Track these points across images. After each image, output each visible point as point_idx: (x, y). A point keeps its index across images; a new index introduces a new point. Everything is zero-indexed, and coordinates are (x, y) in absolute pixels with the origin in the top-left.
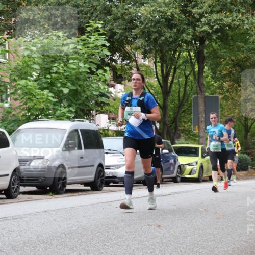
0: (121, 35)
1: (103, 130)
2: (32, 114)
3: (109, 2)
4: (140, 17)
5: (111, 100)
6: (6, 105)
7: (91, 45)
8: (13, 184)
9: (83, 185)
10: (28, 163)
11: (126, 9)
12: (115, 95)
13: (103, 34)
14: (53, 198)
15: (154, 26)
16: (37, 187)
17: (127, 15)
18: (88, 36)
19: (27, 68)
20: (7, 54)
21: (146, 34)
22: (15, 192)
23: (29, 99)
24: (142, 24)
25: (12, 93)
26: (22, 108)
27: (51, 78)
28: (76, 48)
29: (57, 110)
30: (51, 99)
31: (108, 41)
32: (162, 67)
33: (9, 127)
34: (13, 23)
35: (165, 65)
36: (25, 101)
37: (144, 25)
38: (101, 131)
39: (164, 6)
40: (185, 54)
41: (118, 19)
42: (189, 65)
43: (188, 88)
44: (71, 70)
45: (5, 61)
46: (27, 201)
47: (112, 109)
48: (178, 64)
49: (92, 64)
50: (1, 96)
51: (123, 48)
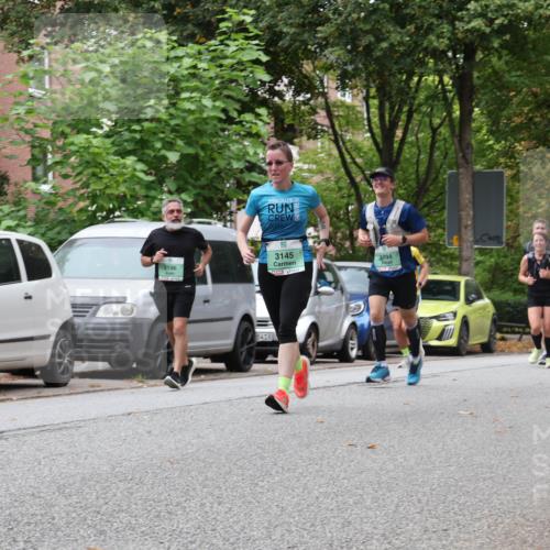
0: (293, 40)
2: (100, 209)
6: (45, 188)
7: (227, 62)
8: (60, 357)
9: (208, 360)
10: (91, 311)
13: (256, 37)
14: (145, 385)
15: (366, 19)
16: (110, 363)
18: (222, 43)
21: (348, 36)
22: (63, 373)
23: (94, 175)
24: (340, 15)
25: (56, 163)
26: (78, 193)
27: (141, 131)
28: (195, 67)
29: (154, 198)
30: (142, 175)
31: (266, 52)
32: (381, 108)
33: (50, 234)
34: (58, 11)
35: (387, 105)
36: (84, 179)
37: (343, 18)
40: (432, 79)
41: (286, 4)
42: (439, 104)
43: (437, 153)
44: (185, 114)
46: (88, 392)
48: (417, 102)
49: (229, 100)
50: (34, 168)
51: (297, 67)
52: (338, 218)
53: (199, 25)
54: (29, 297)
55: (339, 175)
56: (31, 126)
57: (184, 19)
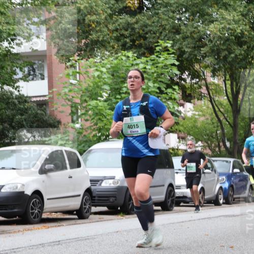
0: (190, 54)
1: (173, 149)
2: (103, 135)
3: (178, 21)
4: (210, 35)
5: (180, 119)
6: (78, 126)
7: (160, 65)
8: (85, 205)
10: (99, 183)
11: (195, 28)
12: (184, 115)
13: (173, 53)
14: (124, 218)
15: (224, 44)
16: (108, 208)
17: (196, 33)
18: (157, 56)
19: (97, 89)
20: (78, 75)
21: (215, 52)
22: (86, 212)
23: (100, 119)
24: (212, 42)
25: (83, 114)
26: (92, 128)
27: (120, 98)
28: (145, 68)
31: (178, 60)
32: (232, 85)
33: (80, 147)
34: (83, 44)
35: (235, 83)
36: (95, 121)
38: (171, 151)
39: (234, 23)
41: (187, 38)
45: (76, 82)
46: (98, 221)
47: (181, 128)
49: (161, 83)
50: (72, 117)
51: (192, 67)
52: (212, 137)
53: (147, 49)
54: (71, 177)
55: (212, 117)
56: (71, 97)
57: (140, 46)
